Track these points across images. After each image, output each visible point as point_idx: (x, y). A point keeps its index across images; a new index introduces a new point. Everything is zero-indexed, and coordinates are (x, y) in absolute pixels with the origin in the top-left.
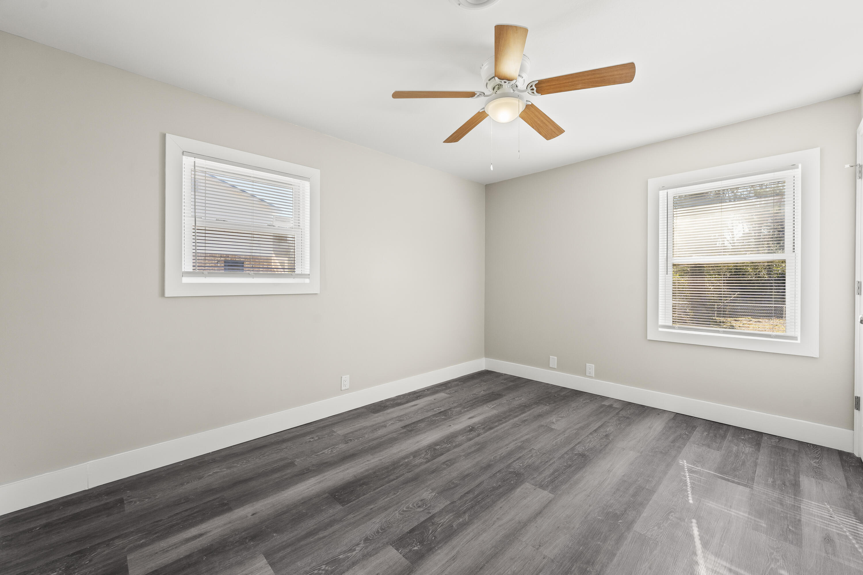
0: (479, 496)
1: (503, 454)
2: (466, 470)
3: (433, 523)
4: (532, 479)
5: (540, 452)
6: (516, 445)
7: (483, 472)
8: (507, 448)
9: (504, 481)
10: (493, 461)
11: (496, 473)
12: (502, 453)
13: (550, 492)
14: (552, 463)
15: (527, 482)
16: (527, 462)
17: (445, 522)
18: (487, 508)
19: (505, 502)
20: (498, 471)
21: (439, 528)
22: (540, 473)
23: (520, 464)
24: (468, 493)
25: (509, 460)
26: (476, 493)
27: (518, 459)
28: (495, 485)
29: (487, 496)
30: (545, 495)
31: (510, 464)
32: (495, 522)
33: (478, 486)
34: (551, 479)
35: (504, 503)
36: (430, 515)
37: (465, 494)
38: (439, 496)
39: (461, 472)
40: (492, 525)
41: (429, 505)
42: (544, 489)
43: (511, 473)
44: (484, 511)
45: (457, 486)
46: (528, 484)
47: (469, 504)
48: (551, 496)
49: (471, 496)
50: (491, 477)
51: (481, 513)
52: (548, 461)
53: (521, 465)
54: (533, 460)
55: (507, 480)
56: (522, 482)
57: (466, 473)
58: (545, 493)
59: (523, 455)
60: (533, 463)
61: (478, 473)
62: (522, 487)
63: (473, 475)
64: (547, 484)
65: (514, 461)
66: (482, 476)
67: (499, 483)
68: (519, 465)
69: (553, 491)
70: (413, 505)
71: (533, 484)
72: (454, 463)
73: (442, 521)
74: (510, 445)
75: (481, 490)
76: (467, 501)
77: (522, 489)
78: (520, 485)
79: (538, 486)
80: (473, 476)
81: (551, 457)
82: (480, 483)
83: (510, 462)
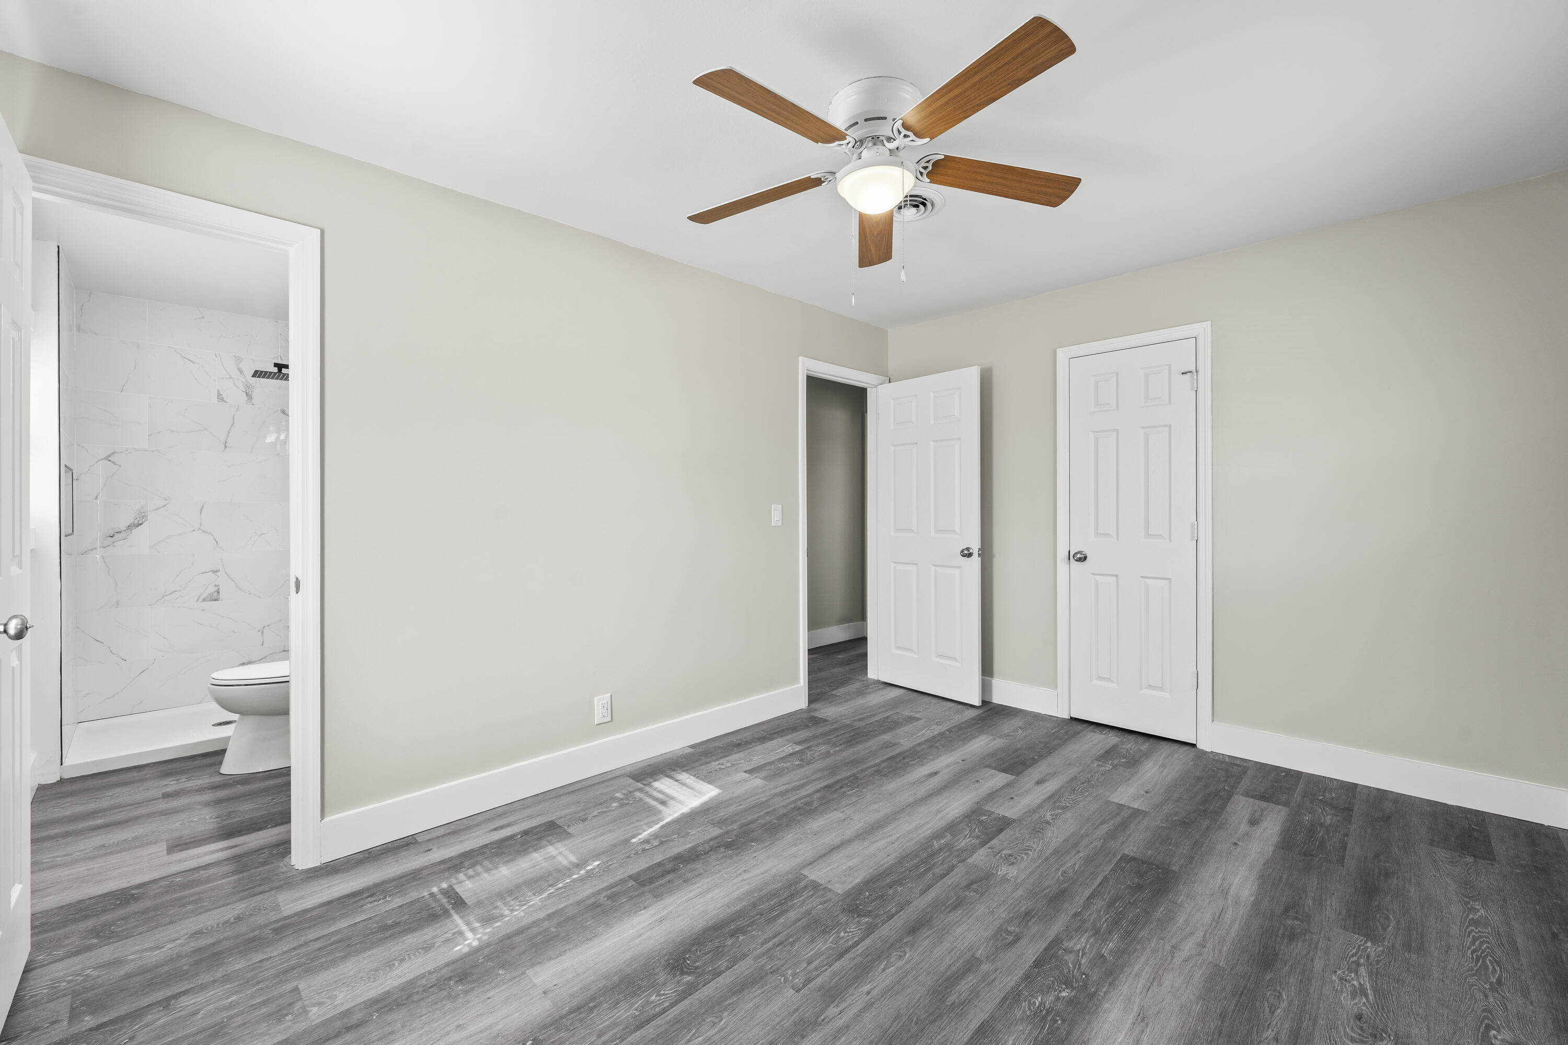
0: (924, 871)
1: (882, 967)
2: (961, 919)
3: (979, 838)
4: (830, 900)
5: (783, 979)
6: (843, 1006)
7: (925, 915)
8: (868, 993)
9: (882, 896)
10: (906, 943)
11: (897, 912)
12: (884, 970)
13: (806, 877)
14: (769, 941)
15: (839, 894)
16: (826, 941)
17: (963, 839)
18: (909, 855)
19: (882, 863)
20: (893, 916)
21: (967, 834)
22: (808, 912)
23: (843, 937)
24: (943, 876)
25: (867, 948)
26: (930, 875)
27: (847, 951)
28: (898, 888)
29: (910, 871)
30: (814, 874)
31: (868, 936)
32: (896, 840)
33: (929, 887)
34: (792, 901)
35: (884, 861)
36: (989, 845)
37: (948, 874)
38: (989, 870)
39: (970, 914)
40: (900, 837)
41: (998, 857)
42: (814, 881)
43: (868, 914)
44: (913, 851)
45: (968, 886)
46: (839, 891)
47: (937, 860)
48: (805, 872)
49: (938, 871)
50: (908, 903)
51: (917, 848)
52: (778, 946)
53: (842, 934)
54: (811, 950)
55: (876, 899)
56: (848, 894)
57: (960, 912)
58: (812, 877)
59: (830, 966)
60: (813, 940)
61: (935, 914)
62: (850, 886)
63: (943, 908)
64: (804, 891)
65: (856, 944)
66: (926, 905)
67: (891, 892)
68: (847, 934)
69: (799, 878)
70: (1022, 858)
71: (830, 890)
72: (995, 936)
73: (968, 840)
74: (861, 1006)
75: (923, 880)
76: (941, 863)
77: (852, 882)
78: (853, 888)
79: (822, 887)
80: (942, 906)
81: (763, 961)
82: (927, 892)
83: (868, 941)
